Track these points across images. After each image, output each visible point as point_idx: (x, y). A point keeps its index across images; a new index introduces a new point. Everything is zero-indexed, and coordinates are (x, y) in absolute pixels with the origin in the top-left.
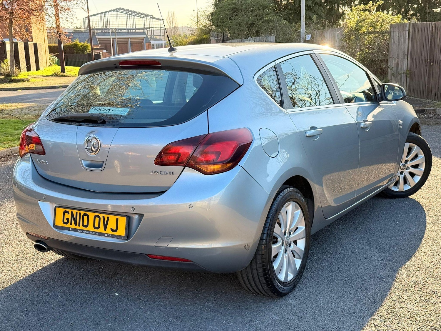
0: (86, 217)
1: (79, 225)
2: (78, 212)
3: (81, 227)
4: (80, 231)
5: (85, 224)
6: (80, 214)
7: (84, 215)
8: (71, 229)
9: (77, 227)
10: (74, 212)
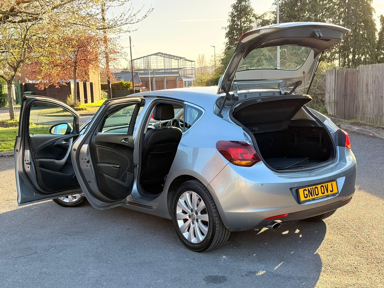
0: (316, 189)
1: (314, 196)
2: (312, 187)
3: (316, 196)
4: (316, 199)
5: (317, 193)
6: (313, 188)
7: (315, 188)
8: (311, 200)
9: (313, 197)
10: (309, 188)
